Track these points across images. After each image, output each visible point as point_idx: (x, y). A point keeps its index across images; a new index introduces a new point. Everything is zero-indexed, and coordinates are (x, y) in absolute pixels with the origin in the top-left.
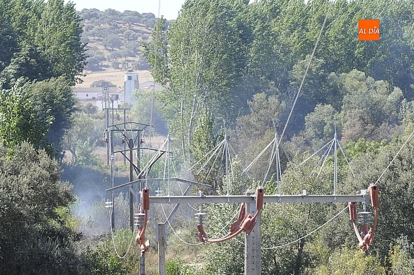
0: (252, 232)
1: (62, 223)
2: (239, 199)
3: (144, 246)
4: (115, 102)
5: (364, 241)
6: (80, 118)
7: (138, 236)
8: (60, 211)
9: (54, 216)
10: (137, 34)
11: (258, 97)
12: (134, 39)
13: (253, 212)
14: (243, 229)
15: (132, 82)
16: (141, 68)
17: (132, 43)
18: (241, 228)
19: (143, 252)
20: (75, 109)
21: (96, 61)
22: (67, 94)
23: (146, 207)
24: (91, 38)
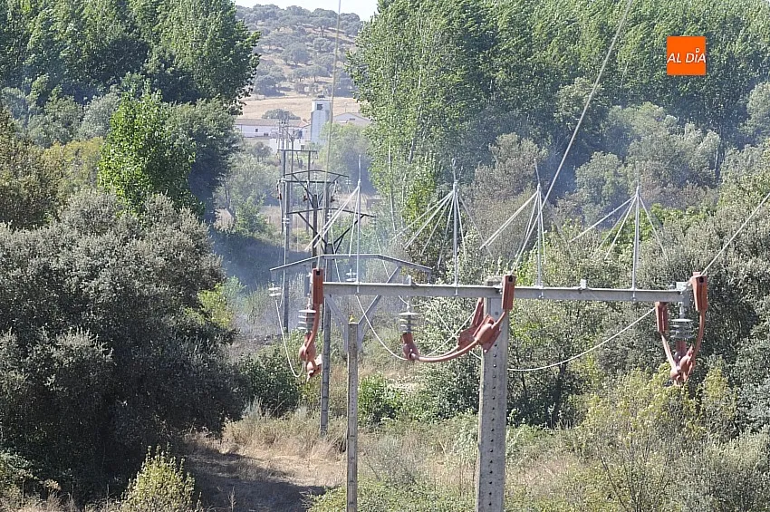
0: (493, 347)
1: (206, 315)
2: (474, 291)
3: (314, 363)
4: (296, 141)
5: (679, 368)
6: (243, 163)
7: (303, 348)
8: (205, 297)
9: (195, 305)
10: (333, 43)
12: (328, 51)
13: (497, 313)
14: (478, 341)
15: (323, 112)
16: (337, 94)
17: (324, 57)
18: (476, 339)
19: (311, 375)
20: (237, 149)
21: (270, 81)
22: (225, 127)
23: (318, 299)
24: (265, 48)
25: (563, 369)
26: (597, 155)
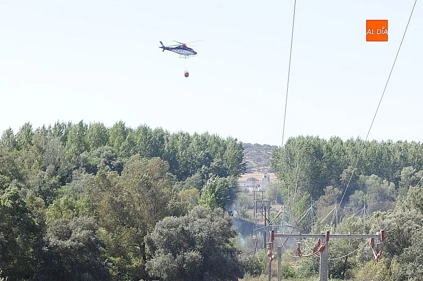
0: (324, 252)
1: (232, 245)
2: (318, 236)
3: (271, 258)
4: (258, 188)
5: (377, 257)
6: (241, 195)
7: (269, 253)
8: (231, 240)
9: (228, 242)
11: (328, 187)
12: (268, 158)
13: (324, 242)
15: (267, 178)
16: (271, 172)
17: (267, 160)
18: (319, 250)
19: (271, 261)
20: (239, 191)
21: (249, 168)
23: (273, 239)
24: (247, 157)
25: (346, 261)
26: (356, 191)
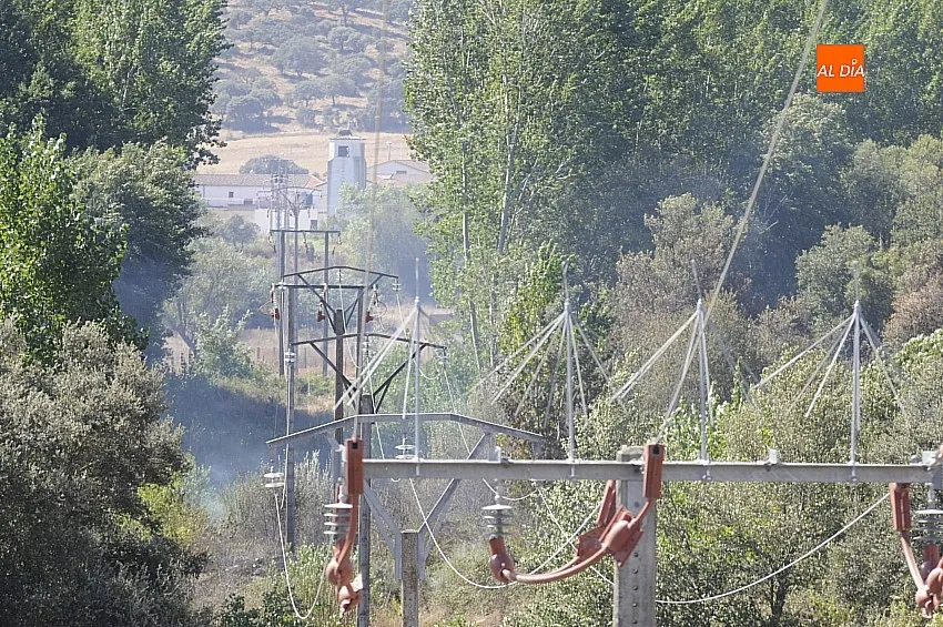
0: (632, 557)
1: (154, 526)
2: (600, 471)
3: (350, 588)
4: (303, 213)
5: (927, 587)
6: (207, 254)
7: (334, 564)
8: (148, 494)
9: (132, 507)
10: (364, 37)
11: (671, 204)
12: (357, 51)
13: (637, 505)
14: (607, 548)
15: (349, 161)
16: (373, 127)
17: (349, 62)
18: (605, 546)
19: (346, 607)
20: (199, 231)
21: (253, 106)
23: (354, 487)
24: (244, 46)
25: (776, 610)
